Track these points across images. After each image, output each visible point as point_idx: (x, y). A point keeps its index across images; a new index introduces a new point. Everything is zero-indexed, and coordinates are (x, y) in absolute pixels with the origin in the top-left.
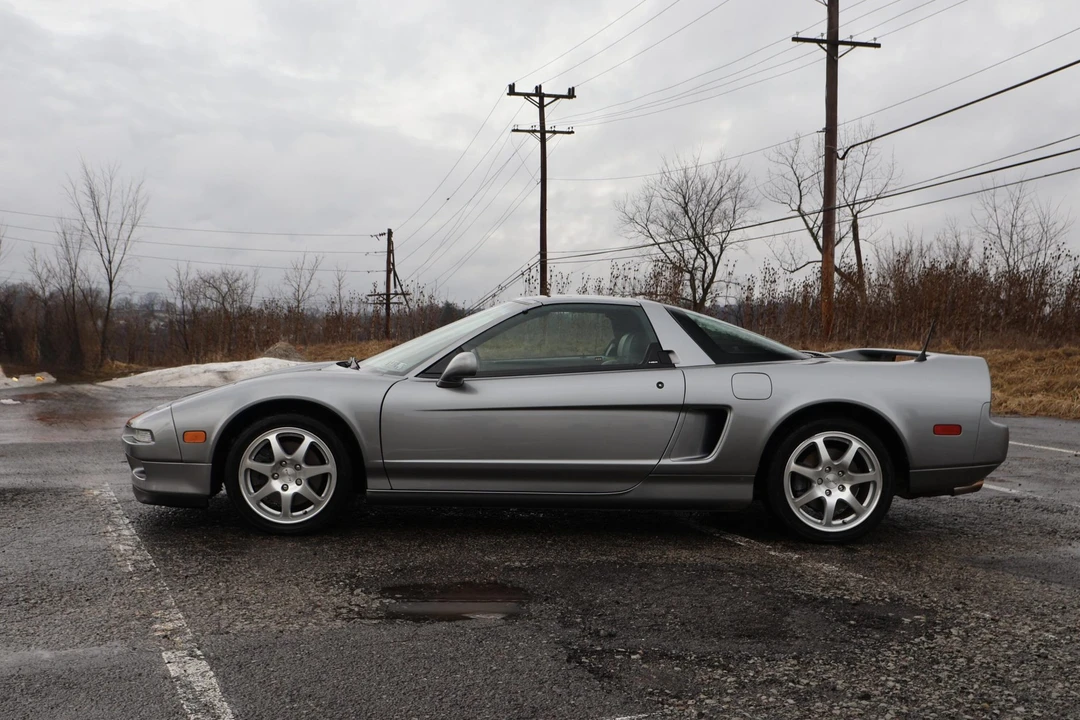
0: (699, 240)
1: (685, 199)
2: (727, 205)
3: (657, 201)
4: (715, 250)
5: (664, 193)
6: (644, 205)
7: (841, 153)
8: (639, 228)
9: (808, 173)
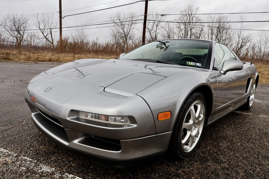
0: (18, 31)
1: (14, 22)
2: (24, 25)
3: (7, 22)
4: (22, 34)
5: (8, 20)
6: (4, 22)
7: (63, 17)
8: (3, 27)
9: (41, 21)
